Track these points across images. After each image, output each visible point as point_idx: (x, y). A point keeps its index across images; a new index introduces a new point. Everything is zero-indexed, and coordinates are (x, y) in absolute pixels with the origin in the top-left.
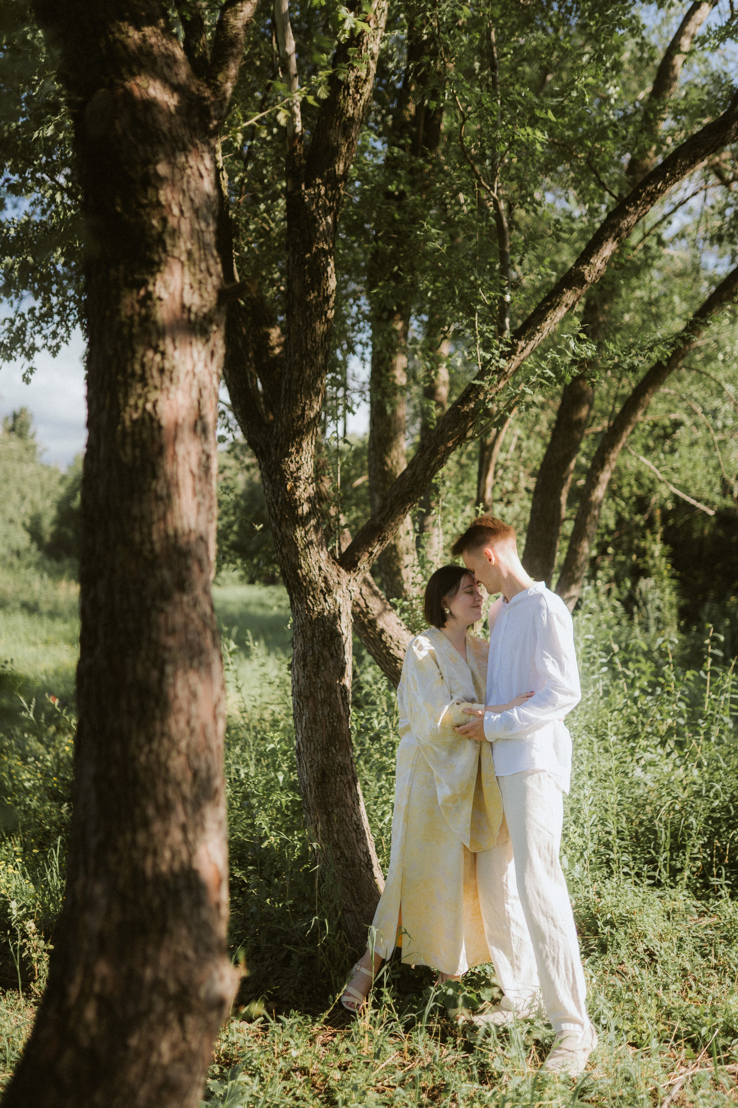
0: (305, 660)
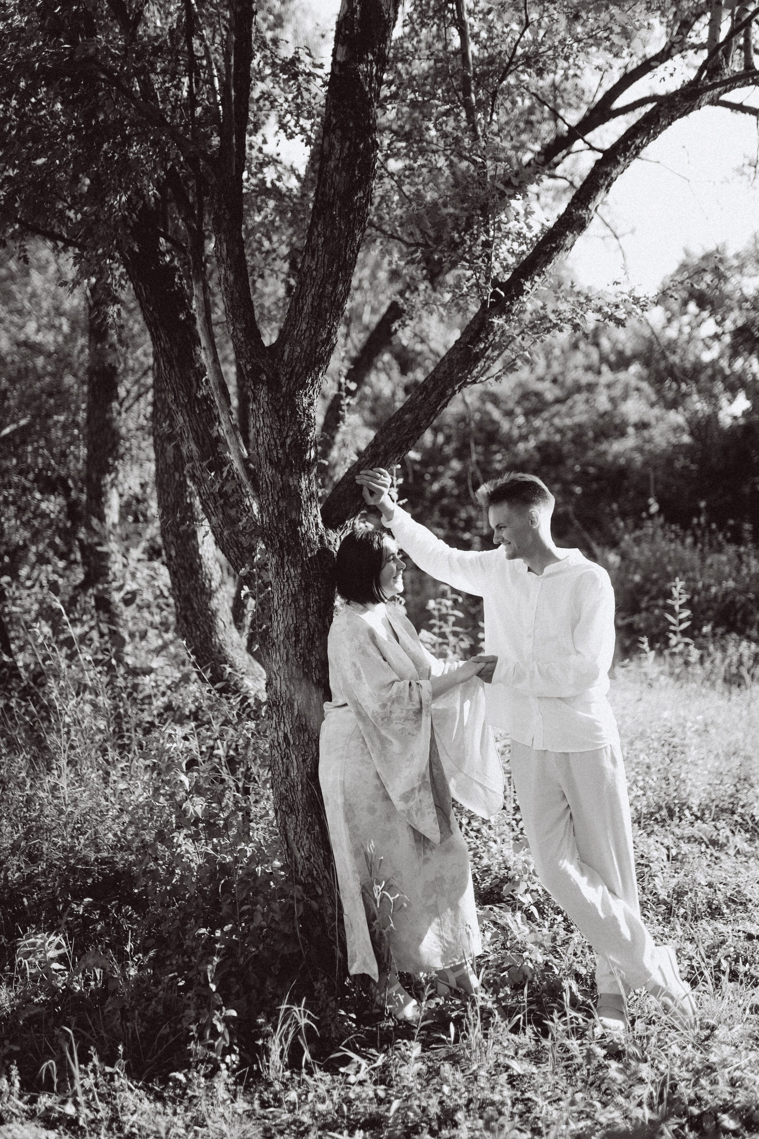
0: (297, 636)
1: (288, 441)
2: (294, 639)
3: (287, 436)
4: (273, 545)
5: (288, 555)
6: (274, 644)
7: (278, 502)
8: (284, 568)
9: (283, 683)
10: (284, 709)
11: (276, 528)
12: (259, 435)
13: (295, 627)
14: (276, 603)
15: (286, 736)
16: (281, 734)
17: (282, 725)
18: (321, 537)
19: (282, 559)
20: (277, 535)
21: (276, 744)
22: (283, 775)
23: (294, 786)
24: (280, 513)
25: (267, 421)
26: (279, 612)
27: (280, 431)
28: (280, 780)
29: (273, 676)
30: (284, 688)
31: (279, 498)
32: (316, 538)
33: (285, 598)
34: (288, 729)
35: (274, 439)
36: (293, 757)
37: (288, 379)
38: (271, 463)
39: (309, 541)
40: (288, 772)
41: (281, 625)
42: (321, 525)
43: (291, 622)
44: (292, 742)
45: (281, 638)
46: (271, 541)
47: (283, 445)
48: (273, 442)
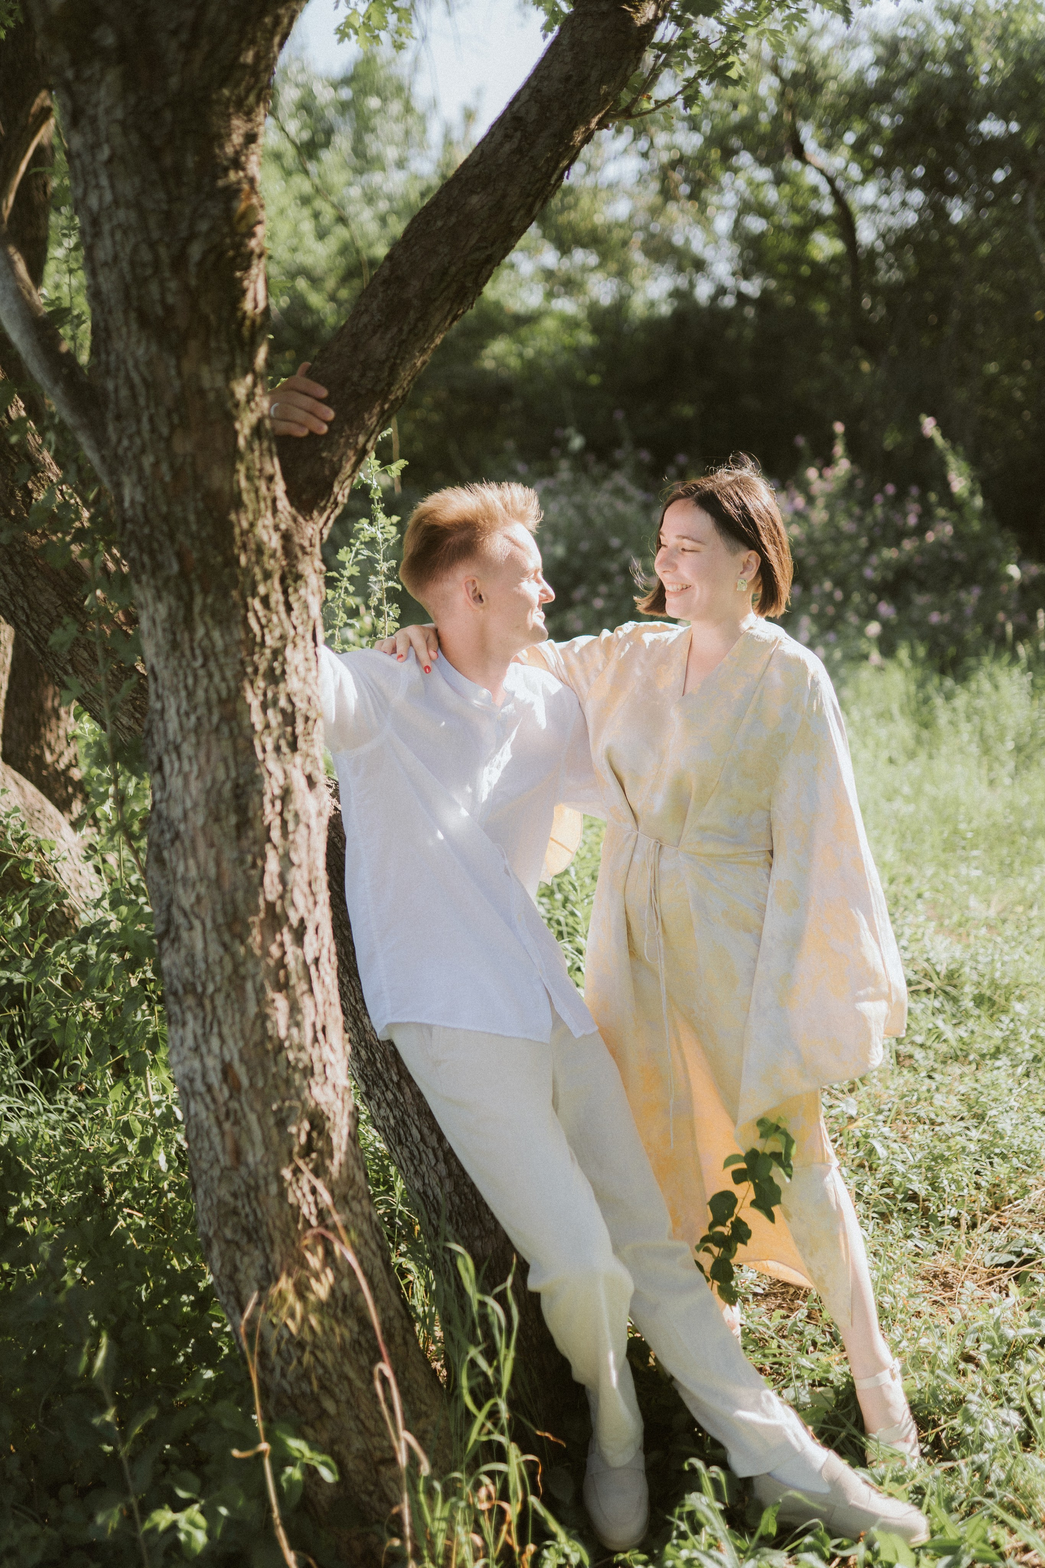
1: (196, 251)
2: (233, 819)
3: (192, 236)
4: (157, 567)
5: (205, 592)
6: (177, 836)
7: (168, 440)
8: (191, 630)
9: (212, 936)
10: (220, 1000)
11: (166, 518)
12: (97, 235)
13: (237, 786)
14: (173, 725)
15: (227, 1070)
16: (211, 1062)
17: (215, 1042)
18: (286, 537)
19: (189, 608)
20: (172, 537)
21: (199, 1086)
22: (226, 1160)
23: (257, 1188)
24: (177, 473)
25: (128, 188)
26: (187, 749)
27: (169, 219)
28: (216, 1172)
29: (180, 919)
30: (215, 950)
31: (173, 428)
32: (274, 542)
33: (202, 710)
34: (232, 1052)
35: (152, 246)
36: (252, 1118)
37: (188, 47)
38: (144, 320)
39: (260, 550)
40: (238, 1154)
41: (195, 786)
42: (283, 503)
43: (221, 774)
44: (245, 1082)
45: (199, 819)
46: (152, 554)
47: (179, 262)
48: (146, 255)
